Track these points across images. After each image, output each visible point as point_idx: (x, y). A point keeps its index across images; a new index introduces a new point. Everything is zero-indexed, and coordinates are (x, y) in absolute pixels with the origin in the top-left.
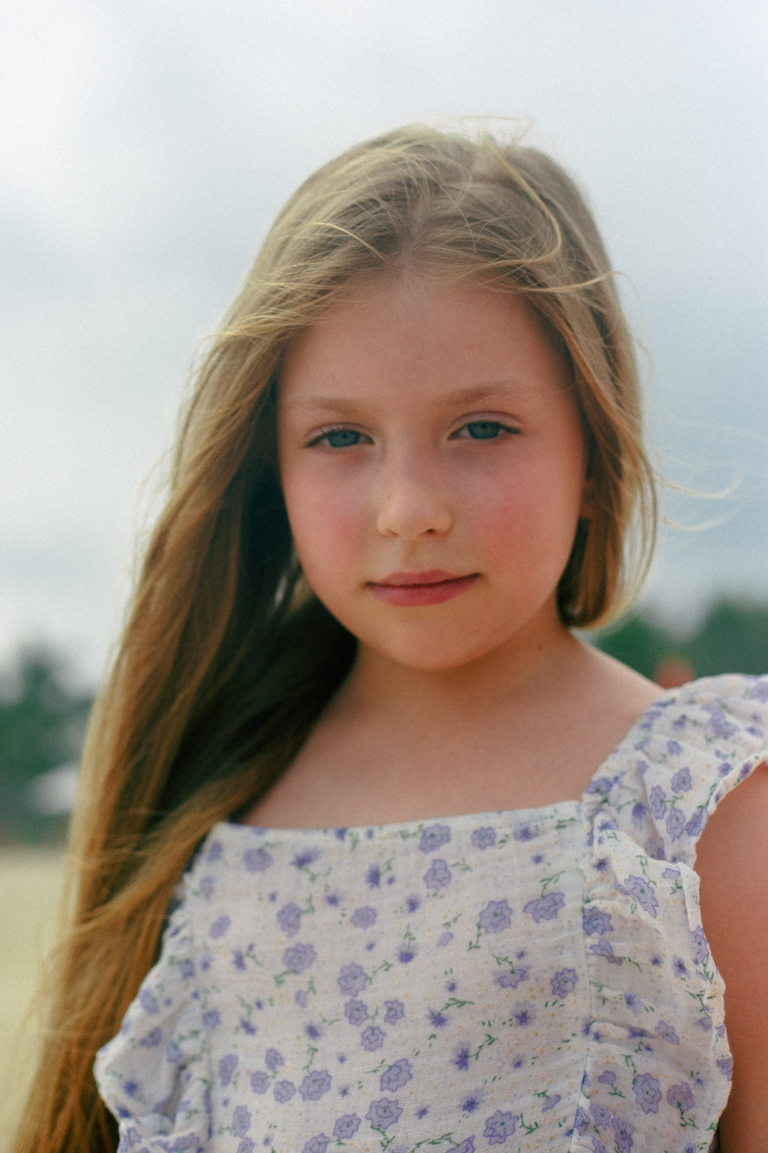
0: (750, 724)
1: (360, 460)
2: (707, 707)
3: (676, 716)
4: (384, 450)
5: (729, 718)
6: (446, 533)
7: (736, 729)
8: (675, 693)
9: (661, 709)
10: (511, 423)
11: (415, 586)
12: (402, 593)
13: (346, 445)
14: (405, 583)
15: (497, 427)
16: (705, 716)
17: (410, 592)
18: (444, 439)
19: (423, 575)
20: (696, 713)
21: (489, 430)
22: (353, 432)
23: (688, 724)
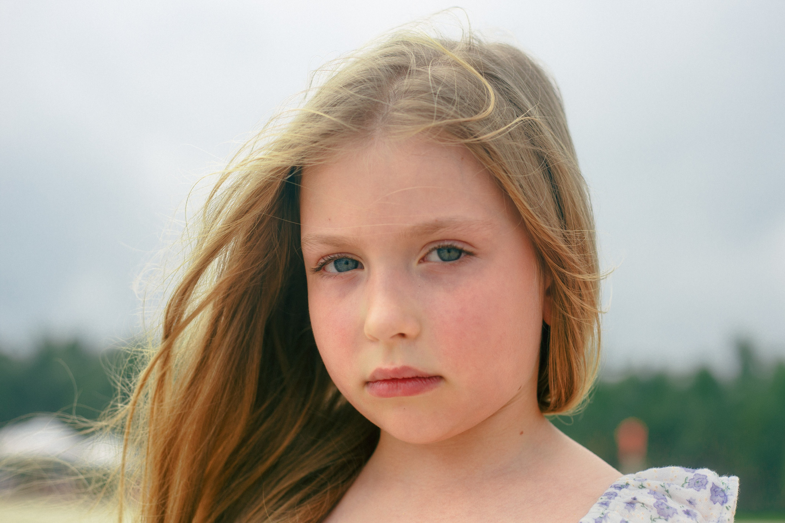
0: (686, 508)
1: (353, 282)
2: (654, 493)
3: (629, 499)
4: (369, 273)
5: (671, 503)
6: (417, 337)
7: (675, 512)
8: (629, 478)
9: (617, 491)
10: (467, 248)
11: (393, 380)
12: (385, 386)
13: (348, 270)
14: (385, 378)
15: (460, 252)
16: (651, 500)
17: (391, 385)
18: (415, 263)
19: (396, 371)
20: (645, 497)
21: (454, 254)
22: (353, 260)
23: (638, 505)
